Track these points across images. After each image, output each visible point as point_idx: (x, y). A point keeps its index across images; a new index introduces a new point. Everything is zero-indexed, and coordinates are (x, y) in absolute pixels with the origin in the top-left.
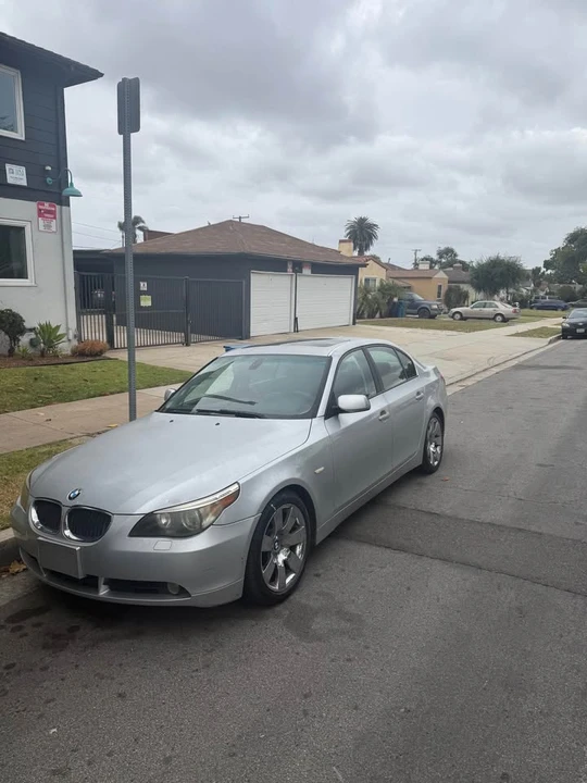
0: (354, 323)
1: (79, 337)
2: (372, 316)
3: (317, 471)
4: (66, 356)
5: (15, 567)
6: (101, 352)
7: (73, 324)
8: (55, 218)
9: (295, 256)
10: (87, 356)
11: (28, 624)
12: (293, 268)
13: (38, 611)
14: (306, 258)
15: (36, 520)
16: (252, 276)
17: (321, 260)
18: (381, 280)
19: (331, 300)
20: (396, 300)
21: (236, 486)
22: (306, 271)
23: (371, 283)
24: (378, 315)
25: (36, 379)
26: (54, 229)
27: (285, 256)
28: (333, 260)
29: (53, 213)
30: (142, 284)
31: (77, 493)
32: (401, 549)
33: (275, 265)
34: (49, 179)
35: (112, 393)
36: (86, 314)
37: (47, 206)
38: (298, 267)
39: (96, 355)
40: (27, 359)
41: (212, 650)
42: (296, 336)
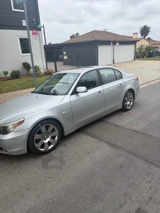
0: (134, 60)
1: (47, 69)
2: (143, 57)
3: (63, 113)
6: (52, 73)
7: (45, 65)
8: (37, 35)
9: (113, 40)
14: (117, 40)
16: (99, 47)
17: (122, 40)
18: (147, 45)
20: (151, 51)
22: (117, 44)
23: (143, 47)
25: (29, 81)
26: (37, 38)
27: (109, 40)
28: (129, 40)
29: (37, 33)
30: (64, 52)
33: (106, 43)
34: (35, 23)
36: (48, 62)
37: (35, 31)
38: (114, 43)
39: (50, 74)
42: (114, 65)
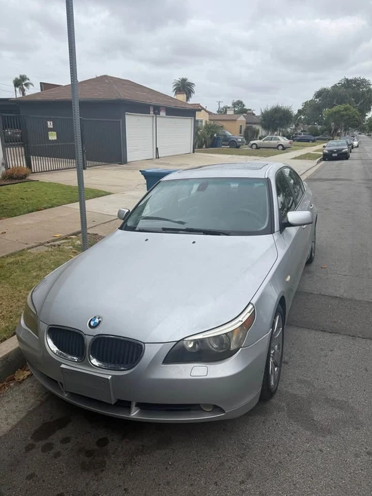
0: (194, 152)
1: (5, 164)
2: (200, 147)
3: (288, 280)
5: (21, 375)
6: (26, 176)
7: (1, 155)
9: (154, 102)
10: (16, 179)
11: (56, 438)
12: (154, 111)
13: (61, 424)
14: (162, 104)
15: (55, 349)
16: (127, 117)
17: (173, 106)
18: (206, 122)
19: (178, 135)
20: (215, 135)
21: (251, 307)
22: (163, 113)
23: (200, 124)
24: (204, 146)
27: (148, 102)
28: (180, 106)
30: (49, 123)
31: (97, 321)
32: (334, 332)
33: (141, 108)
35: (45, 208)
36: (11, 146)
38: (157, 110)
39: (22, 178)
41: (244, 455)
42: (157, 160)
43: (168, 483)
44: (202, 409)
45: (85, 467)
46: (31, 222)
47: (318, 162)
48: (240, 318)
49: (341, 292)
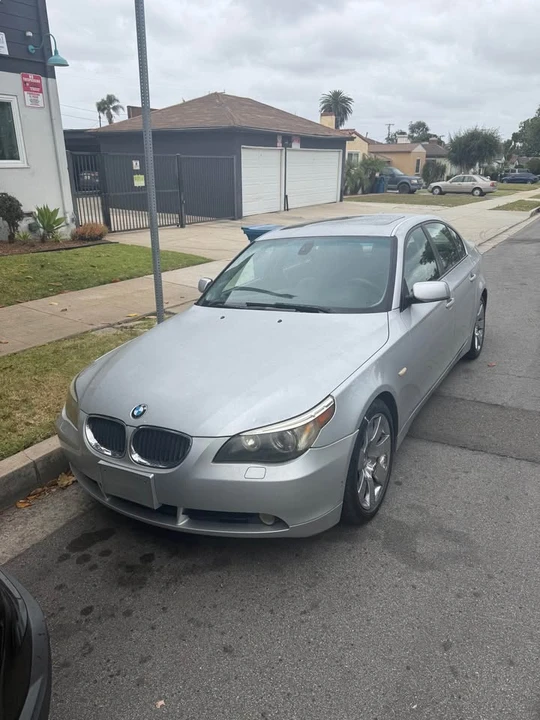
0: (341, 200)
1: (76, 220)
2: (354, 192)
3: (401, 372)
4: (66, 241)
5: (65, 480)
6: (101, 236)
7: (70, 208)
8: (41, 92)
9: (284, 129)
10: (88, 240)
11: (94, 550)
12: (283, 142)
13: (104, 535)
14: (295, 131)
15: (94, 441)
16: (244, 153)
17: (310, 133)
18: (364, 155)
19: (319, 174)
20: (377, 175)
21: (330, 400)
22: (296, 145)
23: (354, 158)
24: (360, 191)
26: (41, 104)
27: (273, 129)
28: (321, 134)
29: (38, 86)
30: (134, 163)
31: (141, 409)
34: (31, 47)
35: (122, 280)
36: (86, 195)
37: (31, 78)
38: (287, 140)
39: (97, 239)
40: (27, 245)
41: (314, 584)
42: (286, 214)
43: (215, 606)
44: (262, 522)
45: (122, 582)
46: (100, 297)
47: (532, 215)
48: (312, 413)
49: (506, 399)
